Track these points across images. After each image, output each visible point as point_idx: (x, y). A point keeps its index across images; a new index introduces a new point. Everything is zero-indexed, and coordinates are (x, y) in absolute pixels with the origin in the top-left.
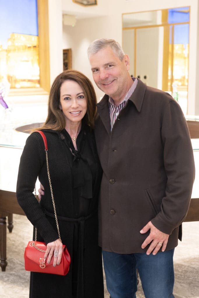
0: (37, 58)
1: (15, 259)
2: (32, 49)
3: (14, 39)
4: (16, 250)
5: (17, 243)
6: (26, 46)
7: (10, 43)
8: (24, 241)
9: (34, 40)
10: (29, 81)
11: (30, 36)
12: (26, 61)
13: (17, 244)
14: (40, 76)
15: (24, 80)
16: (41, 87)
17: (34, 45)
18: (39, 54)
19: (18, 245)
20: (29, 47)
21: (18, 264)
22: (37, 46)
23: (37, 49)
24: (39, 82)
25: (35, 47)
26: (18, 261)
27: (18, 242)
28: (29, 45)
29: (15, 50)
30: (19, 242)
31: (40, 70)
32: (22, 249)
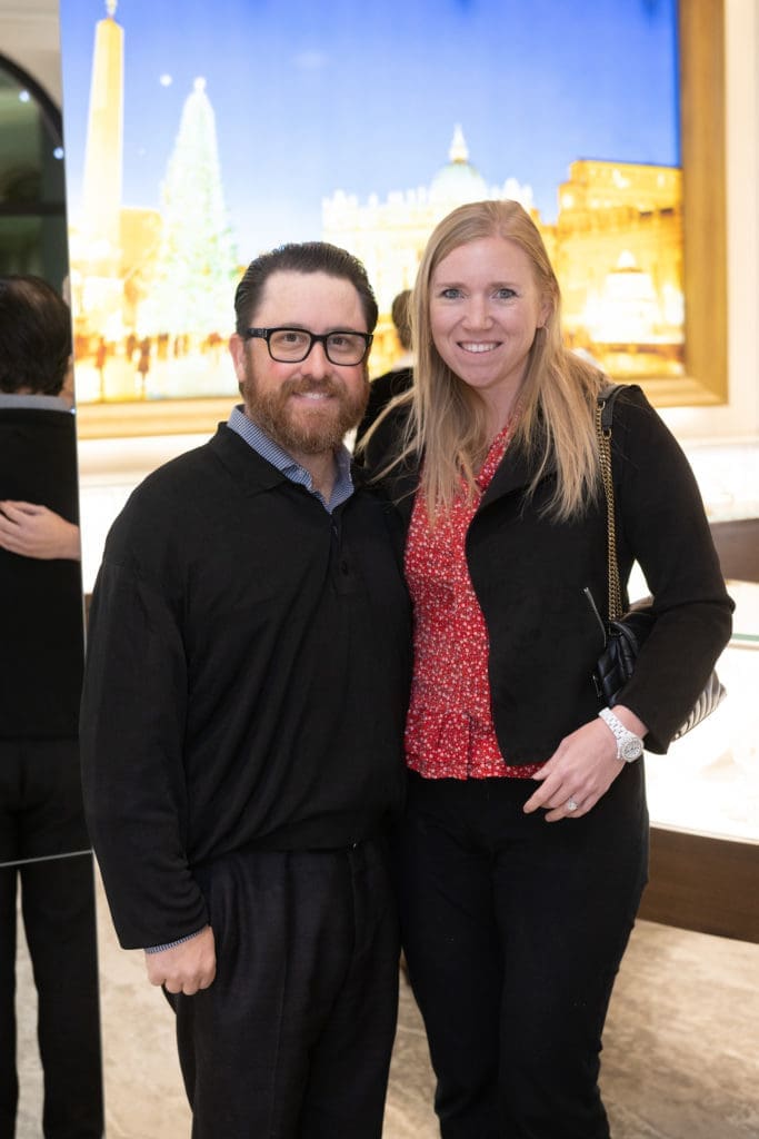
0: (674, 256)
1: (624, 1108)
2: (656, 221)
3: (585, 185)
4: (624, 1067)
5: (623, 1034)
6: (631, 211)
7: (568, 201)
8: (651, 1028)
9: (663, 186)
10: (643, 349)
11: (650, 171)
12: (632, 270)
13: (623, 1039)
14: (686, 328)
15: (622, 349)
16: (688, 372)
17: (664, 205)
18: (684, 243)
19: (630, 1044)
20: (646, 215)
21: (637, 1130)
22: (677, 210)
23: (677, 219)
24: (681, 353)
25: (667, 212)
26: (634, 1117)
27: (627, 1031)
28: (643, 207)
29: (587, 228)
30: (632, 1030)
31: (687, 306)
32: (647, 1066)
